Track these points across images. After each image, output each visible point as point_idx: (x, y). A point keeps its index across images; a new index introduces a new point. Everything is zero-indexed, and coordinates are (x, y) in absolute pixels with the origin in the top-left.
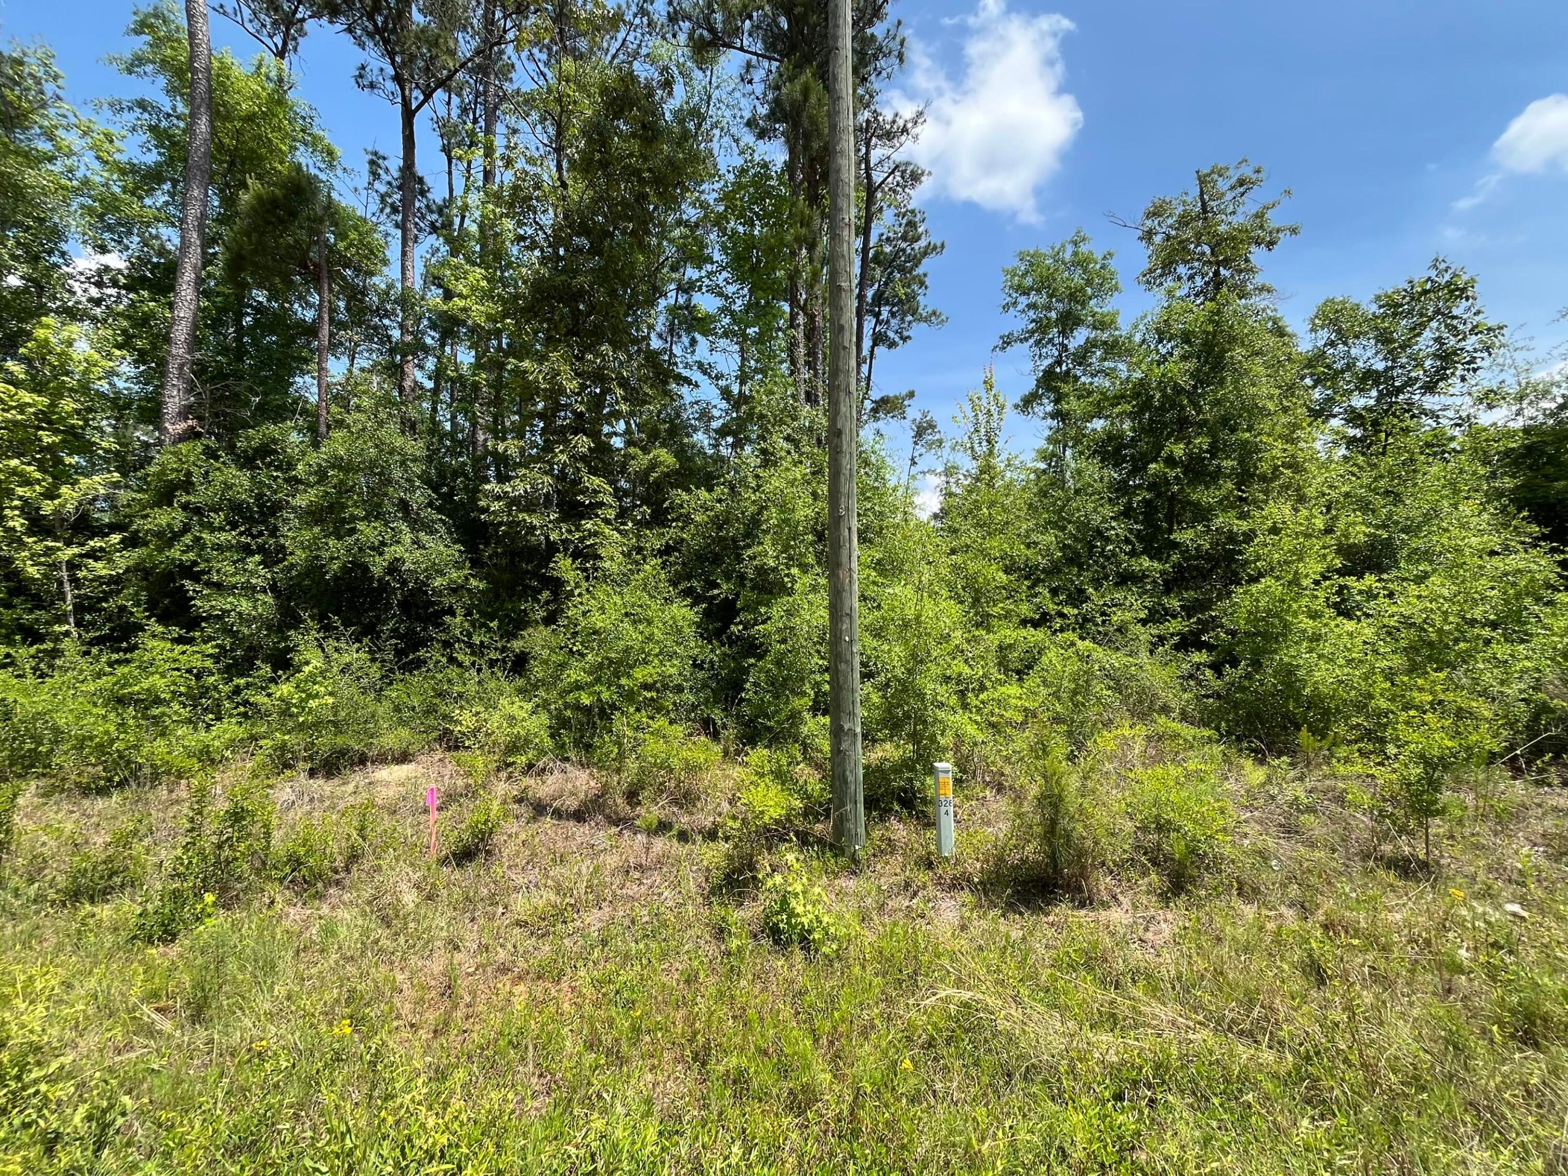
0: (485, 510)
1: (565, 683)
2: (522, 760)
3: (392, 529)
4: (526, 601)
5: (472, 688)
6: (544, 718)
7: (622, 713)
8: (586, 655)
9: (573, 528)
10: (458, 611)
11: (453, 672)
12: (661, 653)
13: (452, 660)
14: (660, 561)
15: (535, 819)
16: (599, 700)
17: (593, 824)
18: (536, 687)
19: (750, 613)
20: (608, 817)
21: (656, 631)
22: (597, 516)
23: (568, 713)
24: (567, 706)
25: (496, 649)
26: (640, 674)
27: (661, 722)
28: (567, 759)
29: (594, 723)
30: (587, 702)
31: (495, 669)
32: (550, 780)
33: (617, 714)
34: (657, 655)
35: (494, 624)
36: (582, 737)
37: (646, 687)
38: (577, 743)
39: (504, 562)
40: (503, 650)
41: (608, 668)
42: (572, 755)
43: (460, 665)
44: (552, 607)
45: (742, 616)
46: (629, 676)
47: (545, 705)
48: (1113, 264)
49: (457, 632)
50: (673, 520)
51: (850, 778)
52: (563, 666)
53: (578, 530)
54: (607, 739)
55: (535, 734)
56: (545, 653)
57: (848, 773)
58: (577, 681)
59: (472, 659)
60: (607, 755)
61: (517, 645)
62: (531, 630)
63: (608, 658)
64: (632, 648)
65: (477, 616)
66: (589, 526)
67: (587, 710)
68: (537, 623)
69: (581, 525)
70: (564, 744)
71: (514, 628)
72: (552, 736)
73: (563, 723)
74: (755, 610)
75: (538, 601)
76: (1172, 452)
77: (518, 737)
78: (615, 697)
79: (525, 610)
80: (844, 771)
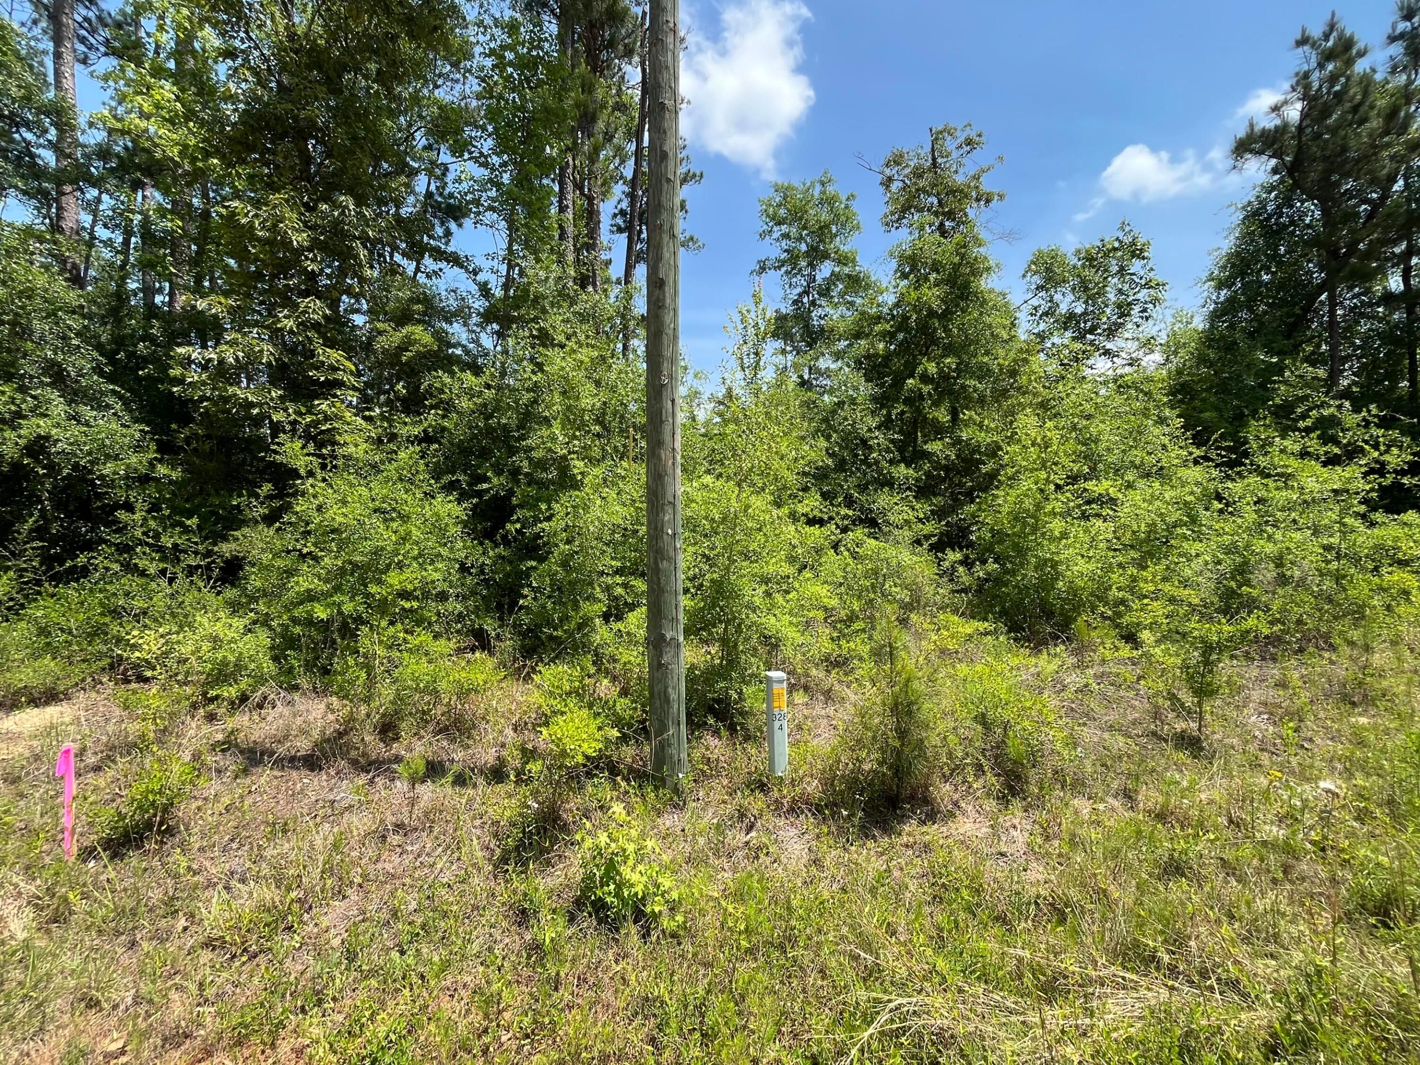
0: (180, 381)
1: (291, 594)
2: (231, 692)
3: (34, 397)
4: (240, 495)
5: (160, 602)
6: (263, 637)
7: (371, 628)
8: (322, 558)
9: (303, 410)
10: (138, 506)
11: (131, 582)
12: (420, 555)
13: (130, 568)
14: (418, 449)
15: (246, 772)
16: (340, 613)
17: (332, 772)
18: (253, 599)
19: (529, 510)
20: (354, 763)
21: (413, 529)
22: (335, 396)
23: (298, 630)
24: (295, 621)
25: (196, 553)
26: (394, 579)
27: (423, 637)
28: (296, 688)
29: (334, 642)
30: (323, 616)
31: (194, 578)
32: (271, 714)
33: (365, 629)
34: (415, 558)
35: (193, 522)
36: (317, 658)
37: (405, 595)
38: (309, 666)
39: (207, 447)
40: (209, 553)
41: (352, 574)
42: (304, 682)
43: (143, 573)
44: (276, 504)
45: (519, 513)
46: (380, 582)
47: (265, 621)
48: (855, 206)
49: (138, 533)
50: (432, 407)
51: (673, 696)
52: (290, 573)
53: (309, 412)
54: (351, 662)
55: (251, 659)
56: (266, 558)
57: (670, 690)
58: (308, 591)
59: (162, 565)
60: (352, 683)
61: (226, 549)
62: (246, 530)
63: (350, 563)
64: (383, 549)
65: (167, 512)
66: (323, 407)
67: (325, 626)
68: (257, 522)
69: (313, 406)
70: (292, 668)
71: (224, 528)
72: (275, 659)
73: (291, 642)
74: (534, 507)
75: (257, 496)
76: (926, 369)
77: (225, 663)
78: (361, 608)
79: (238, 506)
80: (666, 688)
